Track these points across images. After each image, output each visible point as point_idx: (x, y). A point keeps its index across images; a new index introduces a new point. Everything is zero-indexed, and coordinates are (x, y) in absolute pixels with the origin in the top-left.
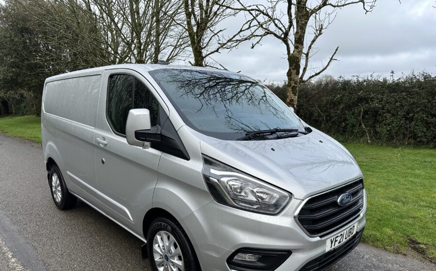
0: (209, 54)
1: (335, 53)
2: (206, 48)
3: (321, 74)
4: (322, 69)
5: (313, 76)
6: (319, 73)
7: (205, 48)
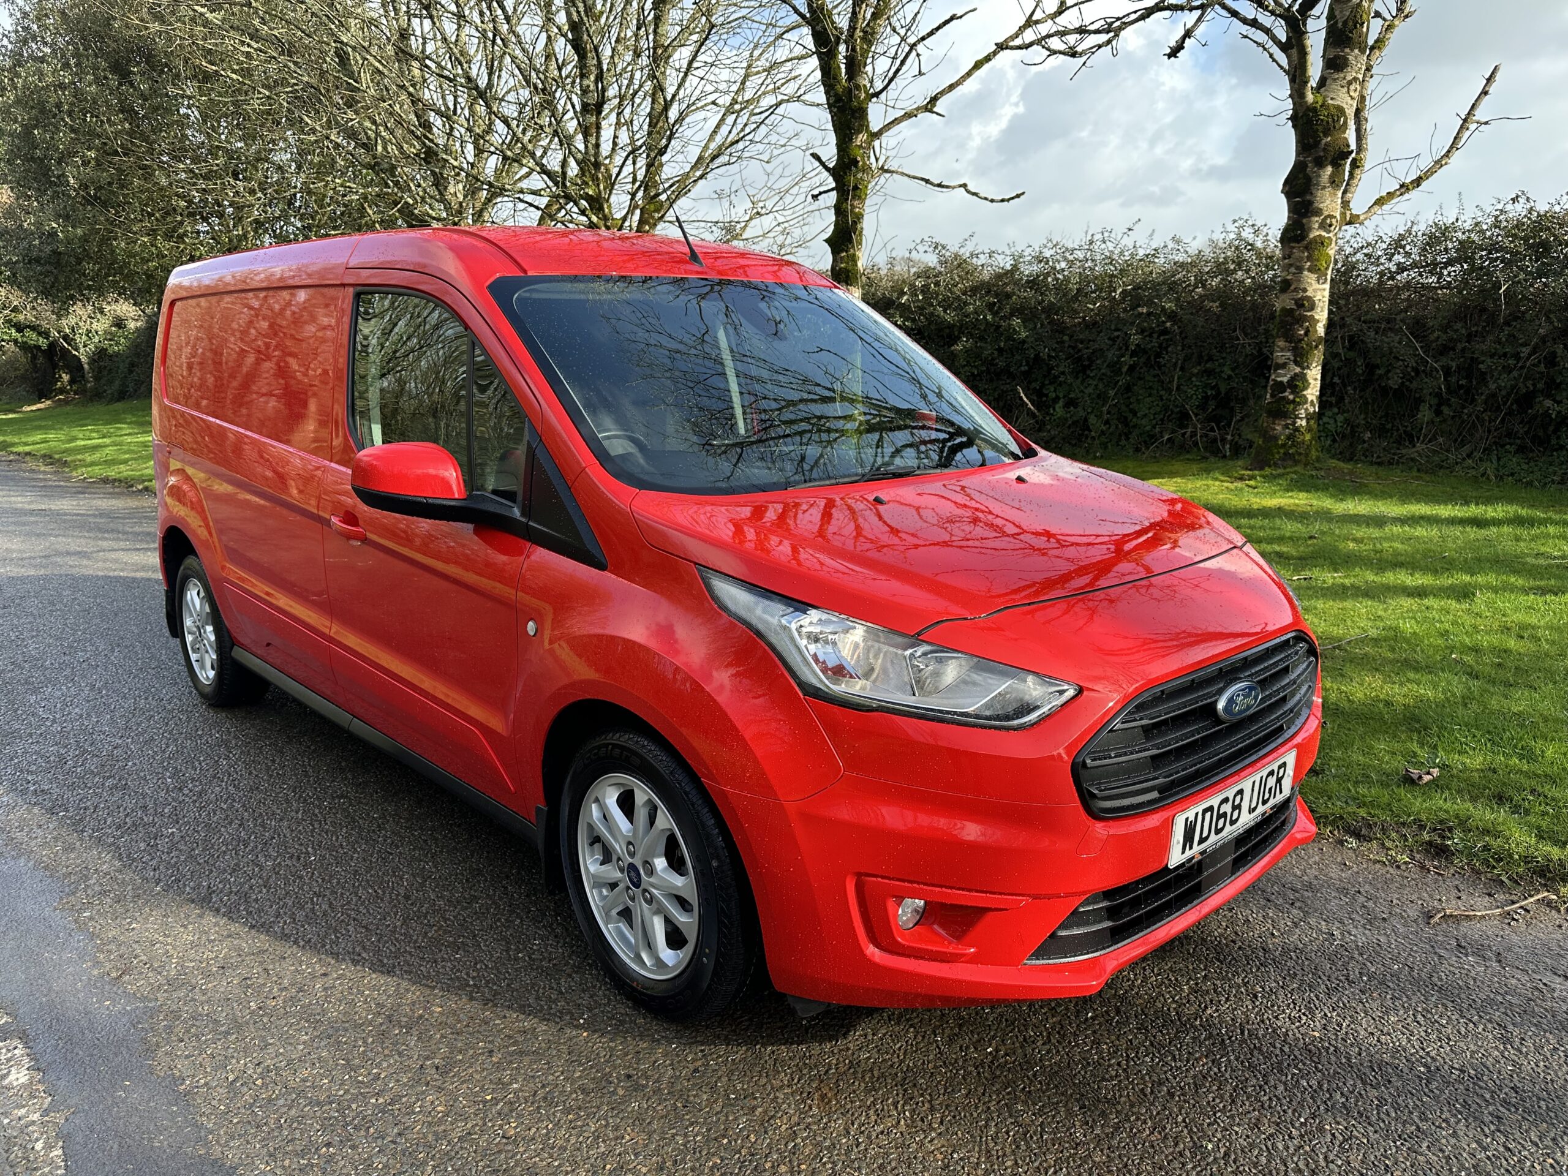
0: (896, 121)
1: (1485, 93)
2: (883, 96)
3: (1425, 185)
4: (1426, 163)
5: (1390, 195)
6: (1418, 182)
7: (877, 95)
